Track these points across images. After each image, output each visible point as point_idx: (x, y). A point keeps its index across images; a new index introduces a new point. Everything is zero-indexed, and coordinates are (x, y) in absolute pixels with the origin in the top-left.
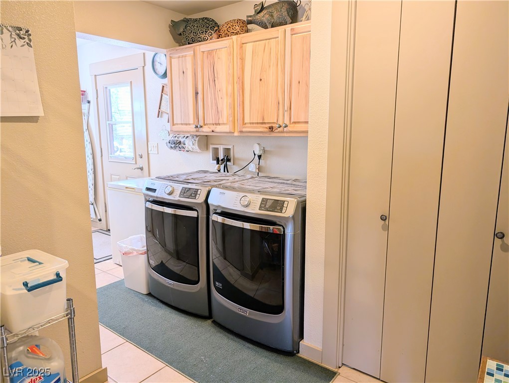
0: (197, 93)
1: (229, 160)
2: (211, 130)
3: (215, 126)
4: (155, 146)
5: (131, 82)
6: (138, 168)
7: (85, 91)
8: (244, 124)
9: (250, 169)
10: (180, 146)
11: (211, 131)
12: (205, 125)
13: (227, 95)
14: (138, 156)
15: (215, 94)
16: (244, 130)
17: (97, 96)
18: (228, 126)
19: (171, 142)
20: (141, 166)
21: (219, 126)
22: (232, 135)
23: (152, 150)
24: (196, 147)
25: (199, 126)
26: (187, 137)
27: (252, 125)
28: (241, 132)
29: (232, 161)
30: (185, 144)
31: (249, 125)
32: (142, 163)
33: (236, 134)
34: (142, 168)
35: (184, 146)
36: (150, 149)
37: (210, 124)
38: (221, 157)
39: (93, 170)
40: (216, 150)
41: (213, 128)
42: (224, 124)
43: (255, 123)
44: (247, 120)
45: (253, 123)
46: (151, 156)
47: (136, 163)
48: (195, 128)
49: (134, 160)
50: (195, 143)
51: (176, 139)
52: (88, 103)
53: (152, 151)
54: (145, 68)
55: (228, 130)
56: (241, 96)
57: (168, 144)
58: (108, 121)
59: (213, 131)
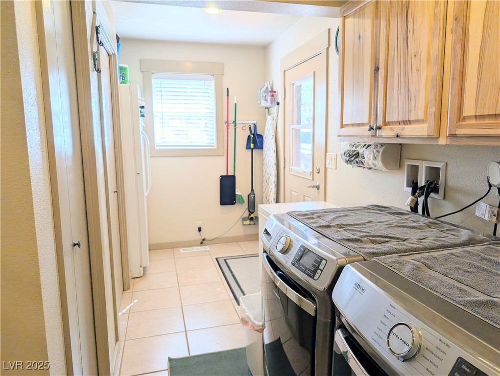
0: (377, 69)
1: (436, 190)
2: (394, 133)
3: (402, 126)
4: (333, 158)
5: (314, 72)
6: (314, 187)
7: (275, 92)
8: (461, 118)
9: (477, 214)
10: (357, 159)
11: (395, 135)
12: (386, 125)
13: (428, 61)
14: (315, 171)
15: (406, 65)
16: (459, 132)
17: (285, 96)
18: (425, 126)
19: (346, 153)
20: (318, 184)
21: (409, 126)
22: (434, 143)
23: (330, 163)
24: (379, 163)
25: (374, 128)
26: (369, 146)
27: (479, 122)
28: (453, 136)
29: (441, 191)
30: (363, 157)
31: (474, 121)
32: (319, 180)
33: (442, 141)
34: (319, 186)
35: (363, 160)
36: (327, 163)
37: (394, 123)
38: (422, 182)
39: (276, 183)
40: (414, 170)
41: (398, 129)
42: (417, 121)
43: (489, 116)
44: (469, 110)
45: (482, 117)
46: (328, 171)
47: (313, 180)
48: (370, 130)
49: (311, 175)
50: (378, 156)
51: (354, 149)
52: (277, 105)
53: (330, 165)
54: (330, 49)
55: (424, 133)
56: (459, 57)
57: (343, 156)
58: (293, 125)
59: (398, 136)
